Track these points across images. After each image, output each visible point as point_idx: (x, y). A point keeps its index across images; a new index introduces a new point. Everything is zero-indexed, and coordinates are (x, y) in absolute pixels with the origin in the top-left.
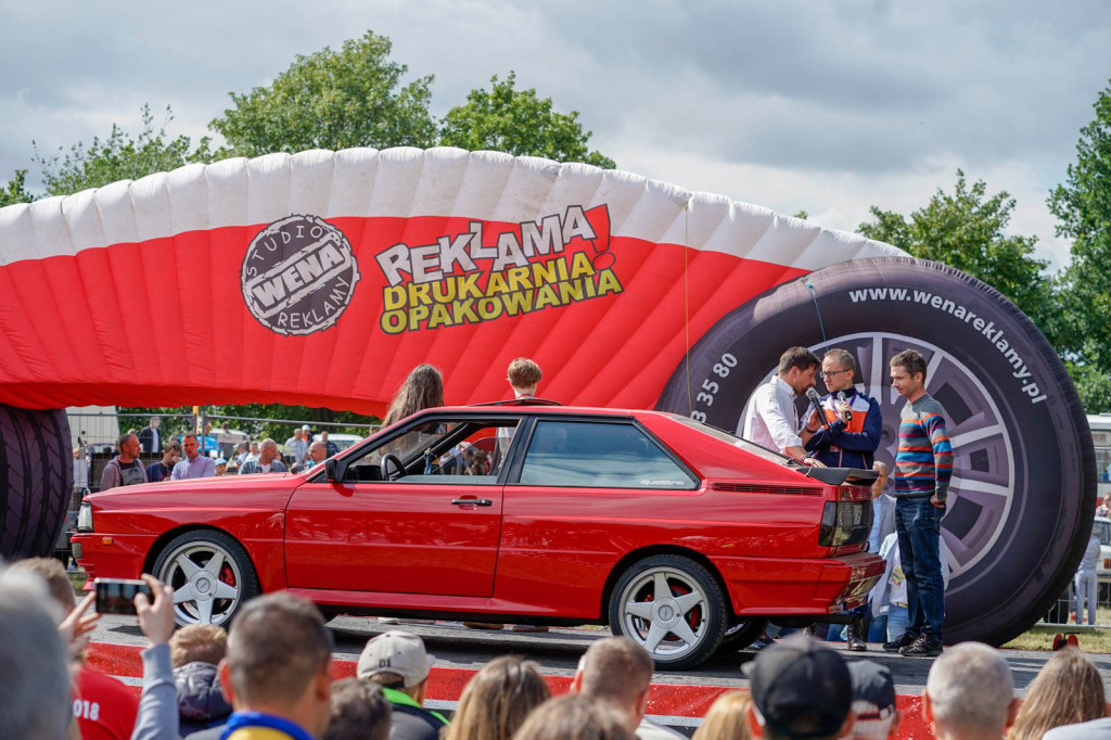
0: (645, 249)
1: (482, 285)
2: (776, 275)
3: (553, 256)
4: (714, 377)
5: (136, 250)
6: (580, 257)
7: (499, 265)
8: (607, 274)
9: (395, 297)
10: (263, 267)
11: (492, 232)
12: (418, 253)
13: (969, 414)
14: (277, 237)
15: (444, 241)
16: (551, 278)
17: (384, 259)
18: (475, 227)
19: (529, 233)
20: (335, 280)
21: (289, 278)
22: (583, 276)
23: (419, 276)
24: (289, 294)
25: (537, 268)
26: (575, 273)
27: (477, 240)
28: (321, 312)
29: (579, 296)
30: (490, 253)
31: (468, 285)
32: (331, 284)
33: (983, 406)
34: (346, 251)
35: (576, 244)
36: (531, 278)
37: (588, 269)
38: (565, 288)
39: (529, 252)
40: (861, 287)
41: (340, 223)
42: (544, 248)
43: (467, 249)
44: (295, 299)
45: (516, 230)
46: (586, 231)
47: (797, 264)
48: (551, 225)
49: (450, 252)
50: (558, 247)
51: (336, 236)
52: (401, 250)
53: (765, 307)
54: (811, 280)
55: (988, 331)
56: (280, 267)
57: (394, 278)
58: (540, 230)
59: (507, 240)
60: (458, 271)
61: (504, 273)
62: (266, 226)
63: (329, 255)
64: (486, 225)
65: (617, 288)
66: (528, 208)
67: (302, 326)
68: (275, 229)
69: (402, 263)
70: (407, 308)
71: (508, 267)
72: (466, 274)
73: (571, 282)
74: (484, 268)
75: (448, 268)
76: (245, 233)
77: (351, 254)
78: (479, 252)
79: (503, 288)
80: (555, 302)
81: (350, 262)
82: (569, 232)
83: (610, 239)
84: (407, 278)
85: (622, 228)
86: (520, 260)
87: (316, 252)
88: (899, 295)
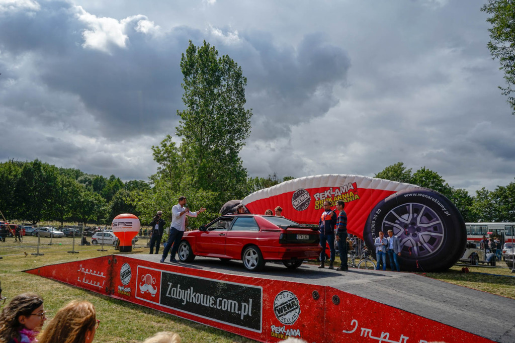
0: (363, 190)
1: (333, 199)
3: (346, 193)
4: (376, 214)
6: (351, 193)
7: (336, 195)
8: (356, 195)
9: (317, 203)
11: (334, 189)
12: (321, 194)
13: (432, 219)
14: (297, 193)
15: (326, 192)
16: (346, 197)
17: (315, 196)
18: (331, 189)
19: (341, 189)
20: (306, 200)
21: (299, 200)
22: (352, 196)
23: (321, 198)
24: (299, 203)
25: (343, 195)
26: (350, 196)
27: (332, 191)
28: (305, 206)
29: (351, 200)
30: (334, 193)
31: (330, 200)
32: (306, 201)
33: (435, 217)
34: (308, 195)
35: (351, 190)
36: (342, 197)
37: (353, 195)
38: (348, 199)
39: (341, 192)
40: (407, 194)
41: (307, 190)
42: (344, 192)
43: (330, 193)
44: (300, 204)
45: (339, 188)
46: (352, 188)
47: (395, 191)
48: (345, 187)
49: (327, 193)
50: (347, 191)
51: (306, 192)
52: (318, 194)
53: (386, 200)
54: (397, 193)
55: (436, 201)
56: (297, 199)
57: (317, 199)
58: (343, 188)
59: (337, 190)
60: (328, 197)
61: (337, 197)
63: (306, 196)
64: (333, 188)
65: (359, 198)
66: (341, 184)
67: (301, 209)
68: (297, 192)
69: (318, 196)
70: (319, 205)
71: (337, 196)
72: (330, 197)
73: (349, 197)
74: (333, 196)
75: (326, 197)
76: (291, 193)
78: (332, 193)
79: (337, 199)
80: (346, 201)
81: (309, 197)
82: (349, 188)
83: (357, 189)
84: (319, 199)
85: (359, 186)
86: (340, 194)
87: (304, 195)
88: (415, 195)
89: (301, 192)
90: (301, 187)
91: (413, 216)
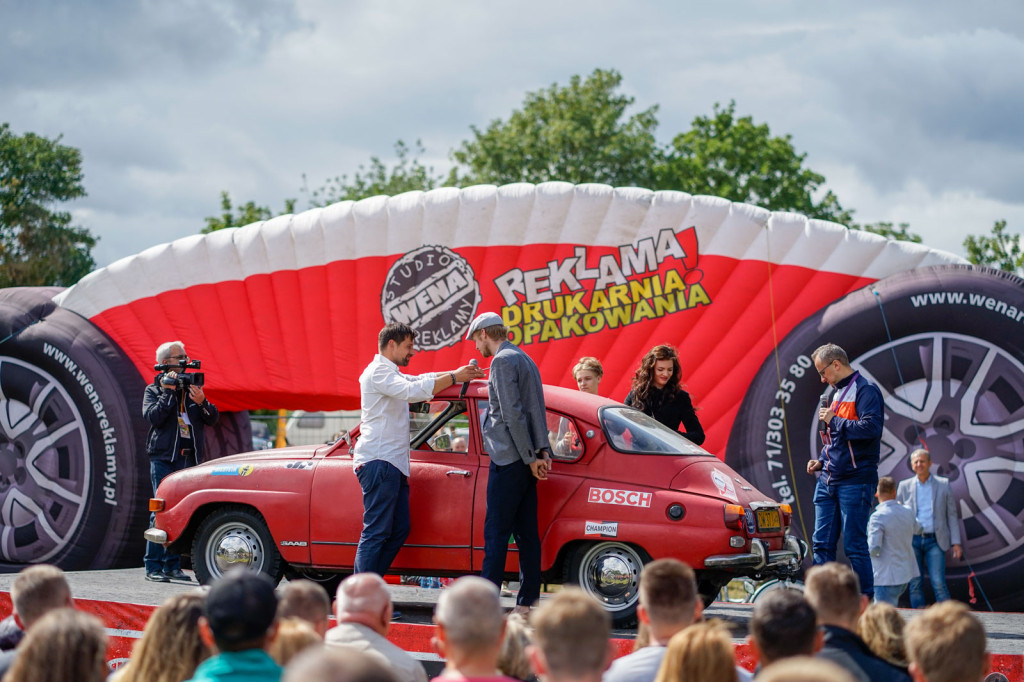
0: (729, 265)
1: (587, 302)
2: (848, 284)
3: (648, 274)
4: (791, 377)
5: (294, 277)
6: (672, 275)
7: (601, 285)
8: (696, 288)
9: (512, 316)
10: (399, 291)
11: (594, 255)
14: (412, 265)
15: (553, 265)
16: (647, 294)
17: (501, 282)
18: (580, 252)
19: (627, 255)
20: (460, 302)
21: (422, 301)
22: (675, 291)
23: (532, 296)
24: (421, 315)
25: (634, 285)
26: (669, 288)
27: (582, 263)
28: (448, 330)
29: (672, 309)
30: (593, 274)
31: (574, 303)
32: (457, 305)
34: (469, 276)
35: (669, 263)
36: (629, 294)
37: (680, 284)
38: (659, 302)
40: (922, 292)
41: (463, 252)
42: (640, 268)
43: (573, 271)
44: (426, 319)
45: (615, 253)
46: (677, 251)
47: (866, 274)
48: (646, 247)
49: (558, 274)
50: (653, 266)
52: (516, 274)
54: (878, 288)
57: (511, 299)
58: (636, 252)
59: (607, 261)
60: (566, 290)
61: (606, 292)
62: (401, 256)
63: (455, 280)
64: (589, 250)
65: (706, 300)
66: (626, 233)
67: (432, 342)
68: (409, 258)
69: (517, 286)
70: (522, 325)
71: (610, 285)
72: (572, 293)
73: (665, 296)
74: (588, 286)
75: (556, 288)
76: (384, 263)
77: (474, 279)
78: (583, 274)
79: (605, 304)
80: (651, 315)
81: (473, 286)
82: (663, 253)
83: (699, 258)
84: (521, 299)
85: (708, 248)
86: (619, 279)
87: (444, 278)
88: (956, 298)
89: (427, 265)
90: (430, 239)
91: (946, 389)
